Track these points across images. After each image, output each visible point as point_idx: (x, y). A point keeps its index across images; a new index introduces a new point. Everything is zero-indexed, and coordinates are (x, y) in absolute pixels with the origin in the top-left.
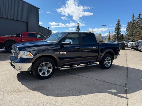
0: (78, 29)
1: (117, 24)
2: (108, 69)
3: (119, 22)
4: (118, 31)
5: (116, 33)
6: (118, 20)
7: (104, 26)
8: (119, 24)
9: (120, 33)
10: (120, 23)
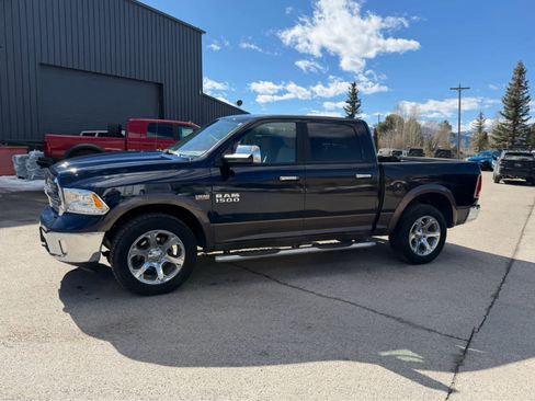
0: (354, 106)
1: (513, 82)
2: (425, 266)
3: (521, 72)
4: (517, 112)
5: (507, 118)
6: (516, 66)
7: (460, 89)
8: (519, 82)
9: (524, 118)
10: (527, 77)
